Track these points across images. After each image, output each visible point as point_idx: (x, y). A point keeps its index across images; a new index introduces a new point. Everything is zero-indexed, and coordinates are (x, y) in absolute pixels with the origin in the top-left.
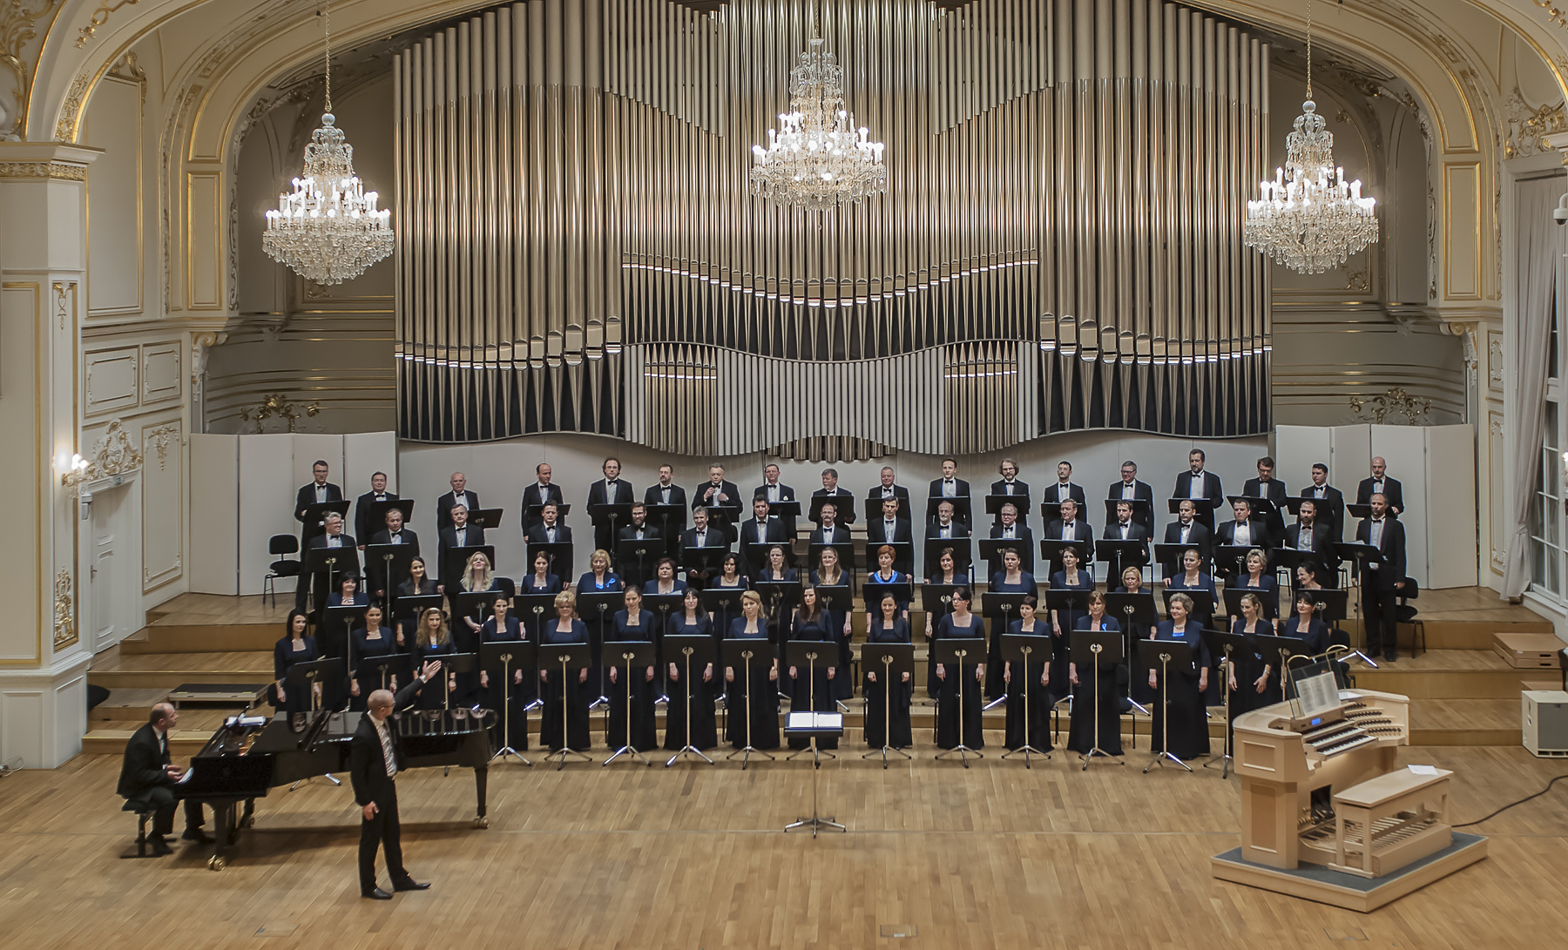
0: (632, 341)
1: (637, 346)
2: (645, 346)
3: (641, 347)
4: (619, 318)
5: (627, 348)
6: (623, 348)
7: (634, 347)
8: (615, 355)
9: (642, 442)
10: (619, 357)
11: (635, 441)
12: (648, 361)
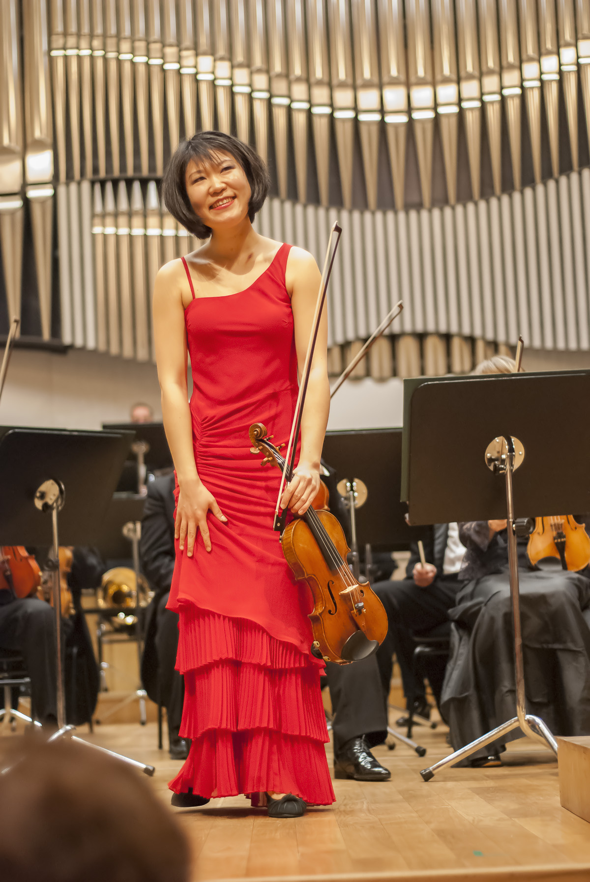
0: (70, 177)
1: (79, 184)
2: (93, 183)
3: (86, 186)
4: (49, 140)
5: (62, 190)
6: (55, 189)
7: (73, 187)
8: (43, 201)
9: (91, 344)
10: (49, 204)
11: (79, 342)
12: (98, 208)
